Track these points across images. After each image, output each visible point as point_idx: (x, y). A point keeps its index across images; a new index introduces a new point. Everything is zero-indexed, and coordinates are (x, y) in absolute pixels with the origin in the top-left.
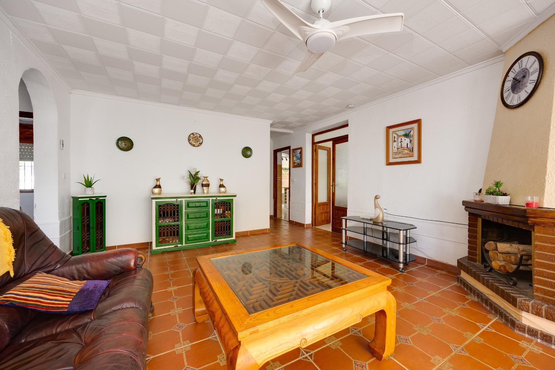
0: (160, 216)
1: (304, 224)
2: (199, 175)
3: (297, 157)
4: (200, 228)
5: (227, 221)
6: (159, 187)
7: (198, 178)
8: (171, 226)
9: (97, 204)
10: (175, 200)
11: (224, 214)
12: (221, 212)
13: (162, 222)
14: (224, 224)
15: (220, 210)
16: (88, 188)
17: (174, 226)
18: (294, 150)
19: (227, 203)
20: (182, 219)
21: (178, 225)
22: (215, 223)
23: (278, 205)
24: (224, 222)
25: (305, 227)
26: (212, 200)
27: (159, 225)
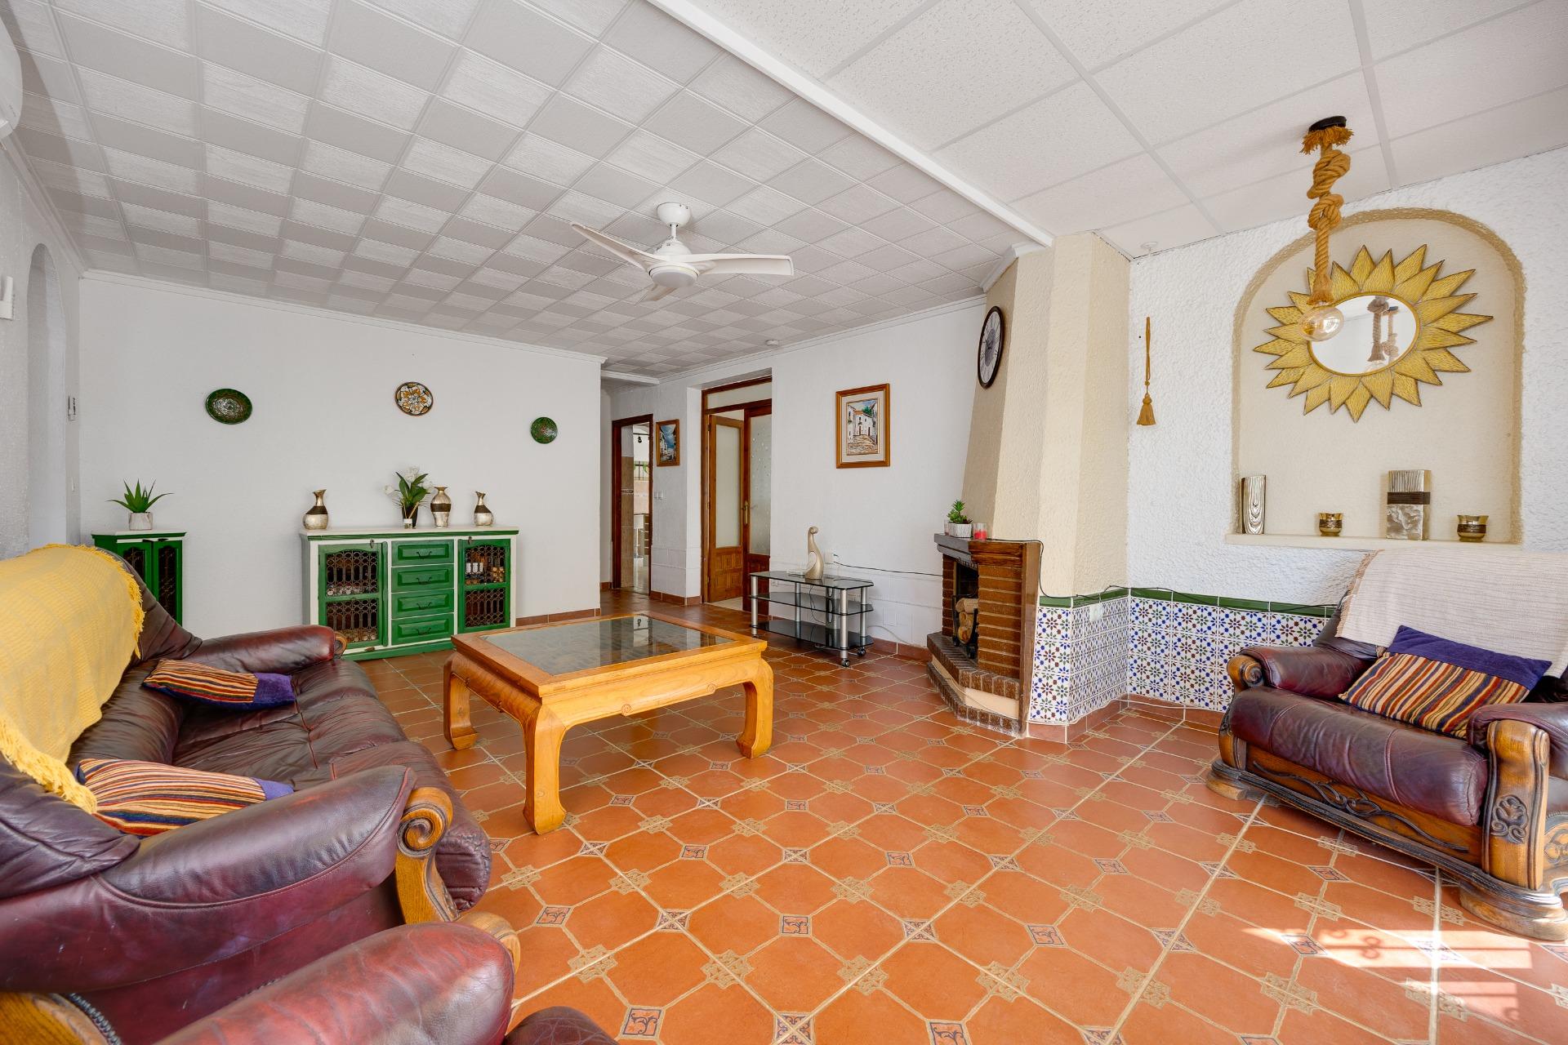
0: (330, 578)
1: (683, 599)
2: (425, 484)
3: (667, 441)
4: (429, 607)
5: (495, 591)
6: (322, 511)
7: (423, 491)
8: (357, 603)
9: (161, 551)
10: (368, 541)
11: (489, 575)
12: (481, 570)
13: (334, 593)
14: (489, 597)
15: (479, 566)
16: (139, 514)
17: (365, 602)
18: (660, 424)
19: (495, 549)
20: (385, 587)
21: (374, 601)
22: (467, 595)
23: (624, 556)
24: (489, 591)
25: (686, 604)
26: (459, 541)
27: (328, 601)
